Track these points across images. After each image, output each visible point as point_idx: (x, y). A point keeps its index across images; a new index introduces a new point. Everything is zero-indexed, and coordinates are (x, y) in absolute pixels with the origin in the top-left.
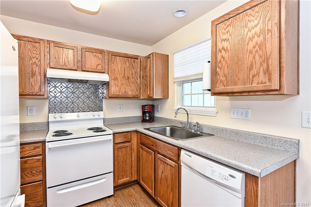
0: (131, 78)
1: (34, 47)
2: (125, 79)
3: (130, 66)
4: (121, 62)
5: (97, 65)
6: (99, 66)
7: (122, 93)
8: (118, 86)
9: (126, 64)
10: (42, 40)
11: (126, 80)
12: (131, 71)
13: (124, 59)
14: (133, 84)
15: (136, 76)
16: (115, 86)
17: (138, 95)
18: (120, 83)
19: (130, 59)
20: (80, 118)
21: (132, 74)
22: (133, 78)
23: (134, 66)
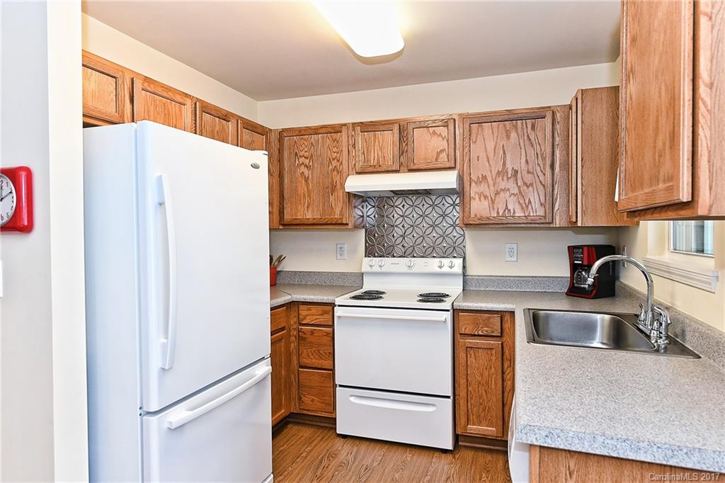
0: (525, 172)
1: (334, 141)
2: (505, 178)
3: (521, 141)
4: (495, 135)
5: (438, 154)
6: (441, 156)
7: (498, 213)
8: (486, 197)
9: (508, 137)
10: (345, 125)
11: (508, 179)
12: (523, 153)
13: (505, 125)
14: (530, 188)
15: (538, 164)
16: (480, 198)
17: (545, 217)
18: (492, 188)
19: (522, 123)
20: (414, 270)
21: (527, 162)
22: (528, 172)
23: (532, 138)
